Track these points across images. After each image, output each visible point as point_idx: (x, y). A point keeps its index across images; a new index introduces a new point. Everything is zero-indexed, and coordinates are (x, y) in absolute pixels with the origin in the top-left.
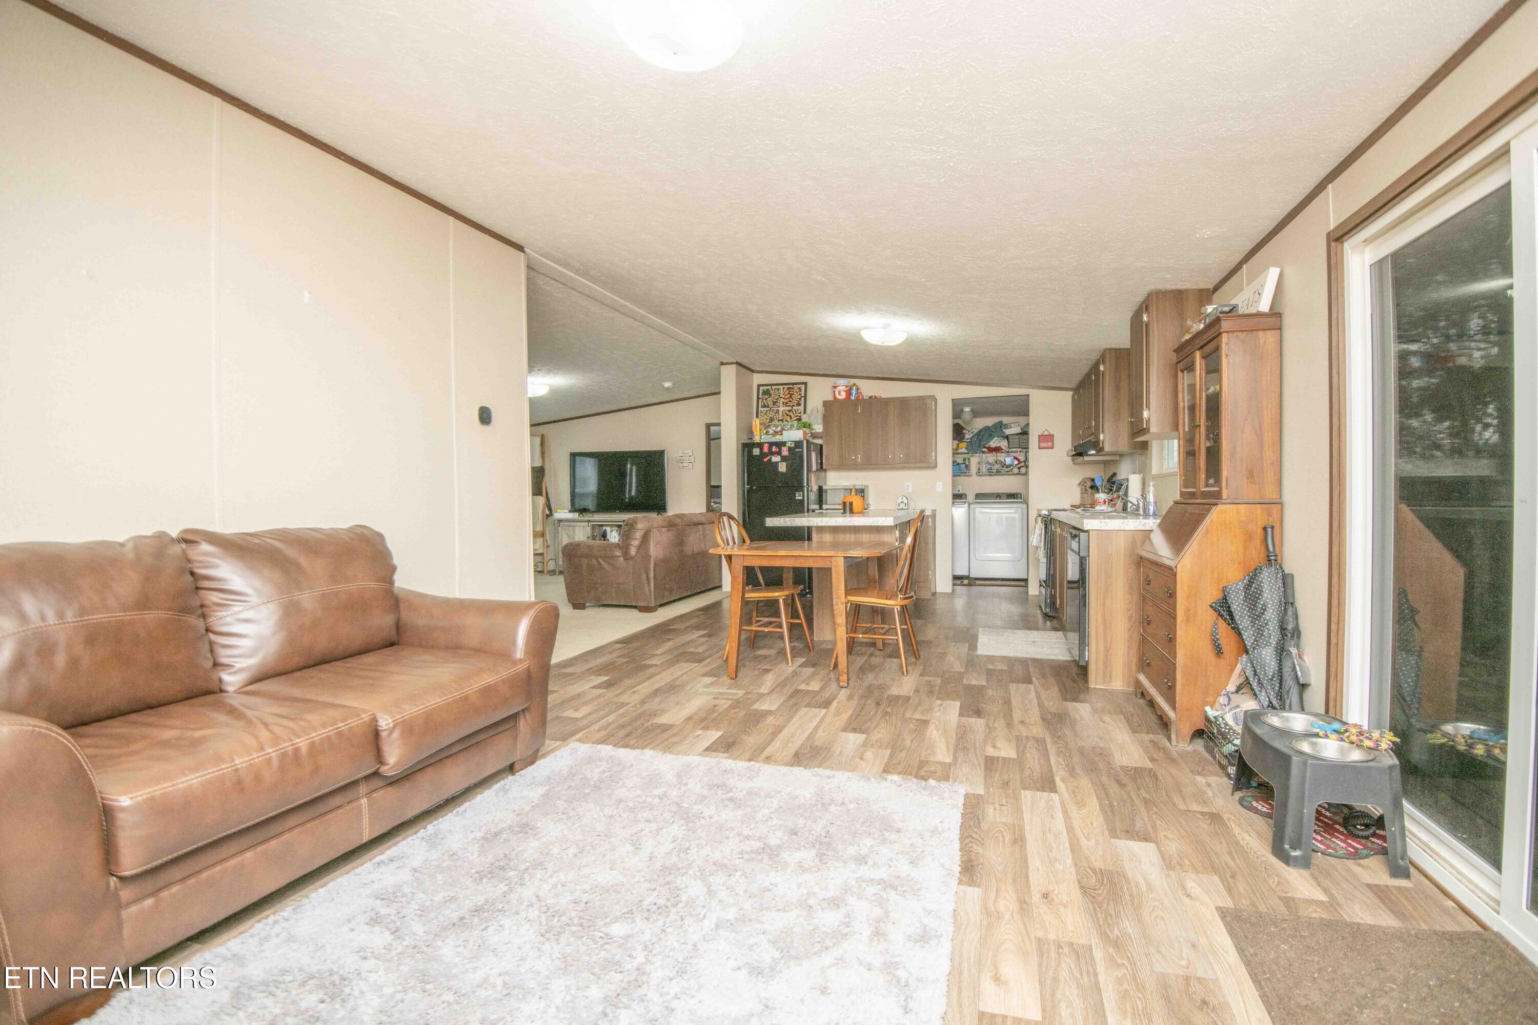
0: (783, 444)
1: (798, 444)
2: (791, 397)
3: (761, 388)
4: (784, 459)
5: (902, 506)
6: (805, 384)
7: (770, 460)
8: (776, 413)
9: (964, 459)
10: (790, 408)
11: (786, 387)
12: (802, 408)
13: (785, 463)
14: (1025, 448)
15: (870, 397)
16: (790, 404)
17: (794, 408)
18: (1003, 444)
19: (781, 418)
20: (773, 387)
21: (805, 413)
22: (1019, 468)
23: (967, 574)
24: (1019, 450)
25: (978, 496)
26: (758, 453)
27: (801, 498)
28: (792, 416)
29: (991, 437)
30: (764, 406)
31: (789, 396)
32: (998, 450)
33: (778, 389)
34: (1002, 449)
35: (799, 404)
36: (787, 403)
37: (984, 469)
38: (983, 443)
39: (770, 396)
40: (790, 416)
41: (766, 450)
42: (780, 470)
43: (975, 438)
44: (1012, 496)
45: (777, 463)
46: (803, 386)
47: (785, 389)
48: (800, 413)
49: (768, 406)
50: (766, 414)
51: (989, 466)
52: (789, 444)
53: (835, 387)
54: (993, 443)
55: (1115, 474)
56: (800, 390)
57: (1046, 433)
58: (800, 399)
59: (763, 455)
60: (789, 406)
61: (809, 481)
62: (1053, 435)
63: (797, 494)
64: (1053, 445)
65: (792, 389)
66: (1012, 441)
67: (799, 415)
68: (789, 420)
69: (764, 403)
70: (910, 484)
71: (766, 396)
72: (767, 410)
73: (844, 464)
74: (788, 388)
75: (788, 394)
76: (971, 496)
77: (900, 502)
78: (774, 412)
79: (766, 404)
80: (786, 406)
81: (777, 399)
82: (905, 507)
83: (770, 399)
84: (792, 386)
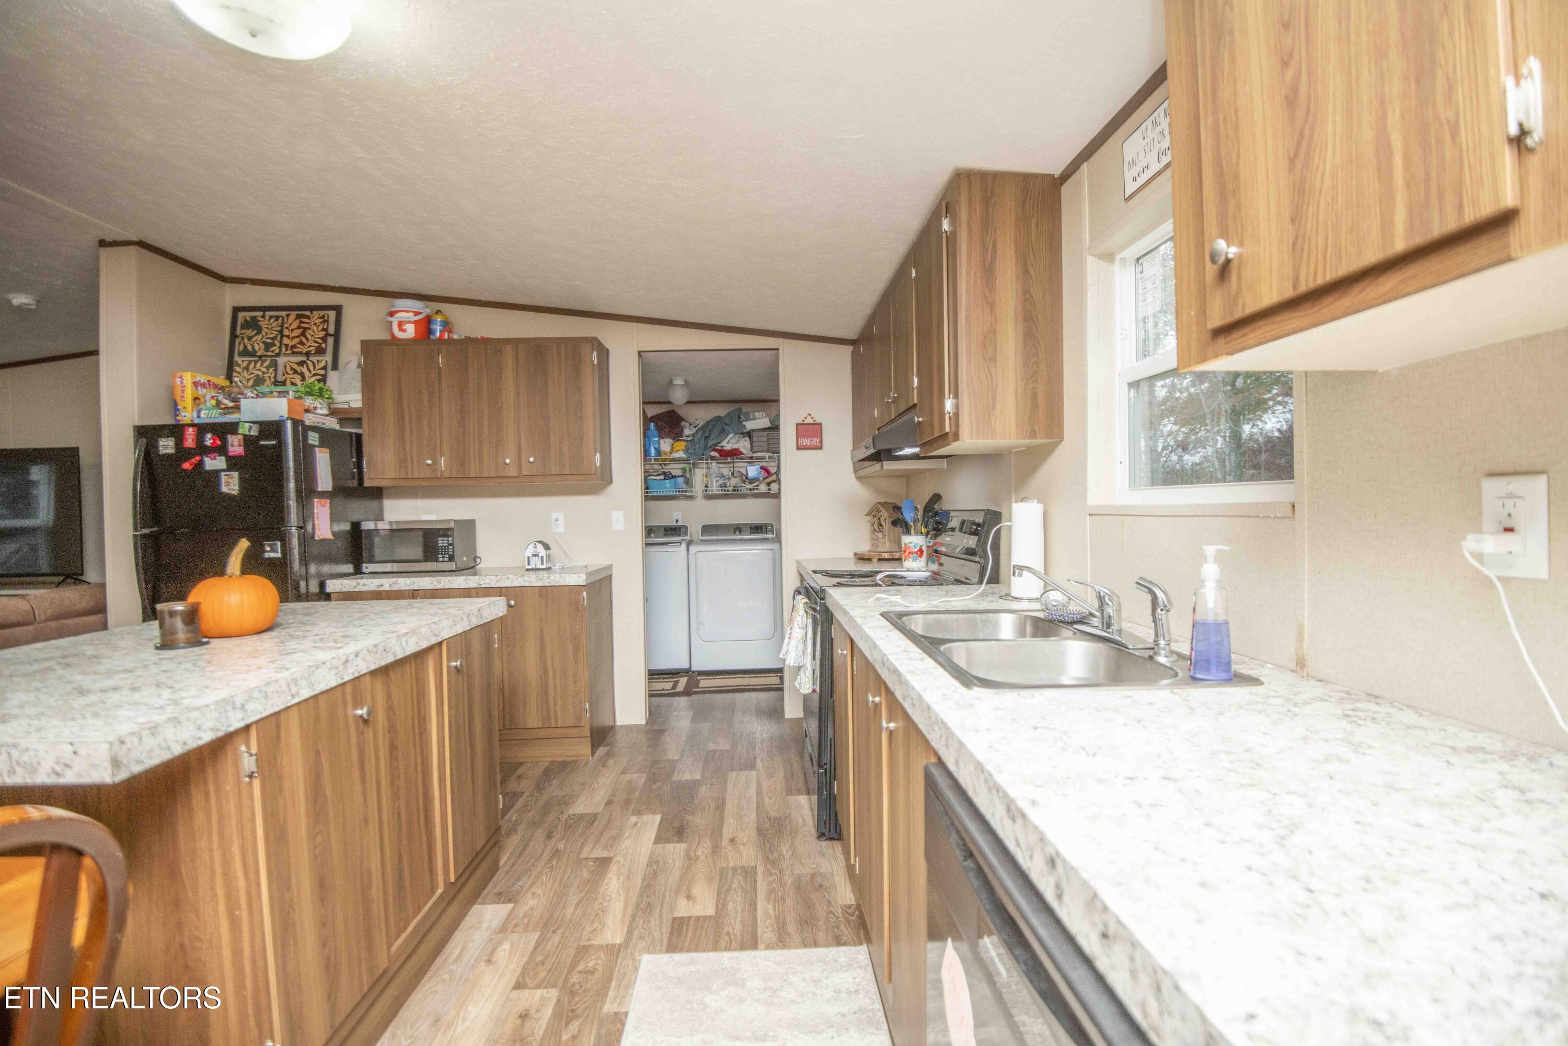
0: (232, 428)
1: (272, 429)
2: (303, 334)
3: (241, 315)
4: (234, 463)
5: (536, 563)
6: (338, 309)
7: (200, 464)
8: (270, 368)
9: (684, 470)
10: (304, 358)
11: (293, 314)
12: (328, 358)
13: (236, 474)
14: (774, 449)
16: (300, 348)
17: (311, 358)
18: (744, 445)
19: (280, 378)
20: (268, 314)
21: (335, 367)
22: (769, 484)
23: (686, 665)
24: (767, 455)
25: (708, 529)
26: (171, 451)
27: (279, 555)
28: (307, 373)
29: (723, 433)
30: (243, 352)
31: (299, 331)
32: (735, 453)
33: (277, 318)
34: (742, 453)
35: (320, 351)
36: (294, 347)
37: (715, 489)
38: (711, 442)
39: (259, 330)
40: (302, 375)
41: (190, 441)
42: (224, 489)
43: (699, 435)
44: (758, 528)
45: (216, 473)
46: (332, 314)
47: (292, 318)
48: (325, 368)
49: (253, 354)
50: (247, 368)
51: (722, 481)
52: (244, 429)
53: (392, 314)
54: (729, 443)
55: (937, 498)
56: (326, 322)
57: (809, 420)
58: (324, 339)
59: (183, 453)
60: (301, 353)
61: (306, 516)
62: (821, 424)
63: (269, 545)
64: (821, 442)
65: (308, 317)
66: (754, 439)
67: (323, 372)
68: (299, 382)
69: (245, 347)
70: (561, 516)
71: (250, 332)
72: (250, 362)
73: (410, 477)
74: (298, 316)
75: (299, 327)
76: (695, 529)
77: (531, 556)
78: (266, 364)
79: (250, 348)
80: (293, 353)
81: (273, 339)
82: (542, 564)
83: (259, 337)
84: (308, 313)
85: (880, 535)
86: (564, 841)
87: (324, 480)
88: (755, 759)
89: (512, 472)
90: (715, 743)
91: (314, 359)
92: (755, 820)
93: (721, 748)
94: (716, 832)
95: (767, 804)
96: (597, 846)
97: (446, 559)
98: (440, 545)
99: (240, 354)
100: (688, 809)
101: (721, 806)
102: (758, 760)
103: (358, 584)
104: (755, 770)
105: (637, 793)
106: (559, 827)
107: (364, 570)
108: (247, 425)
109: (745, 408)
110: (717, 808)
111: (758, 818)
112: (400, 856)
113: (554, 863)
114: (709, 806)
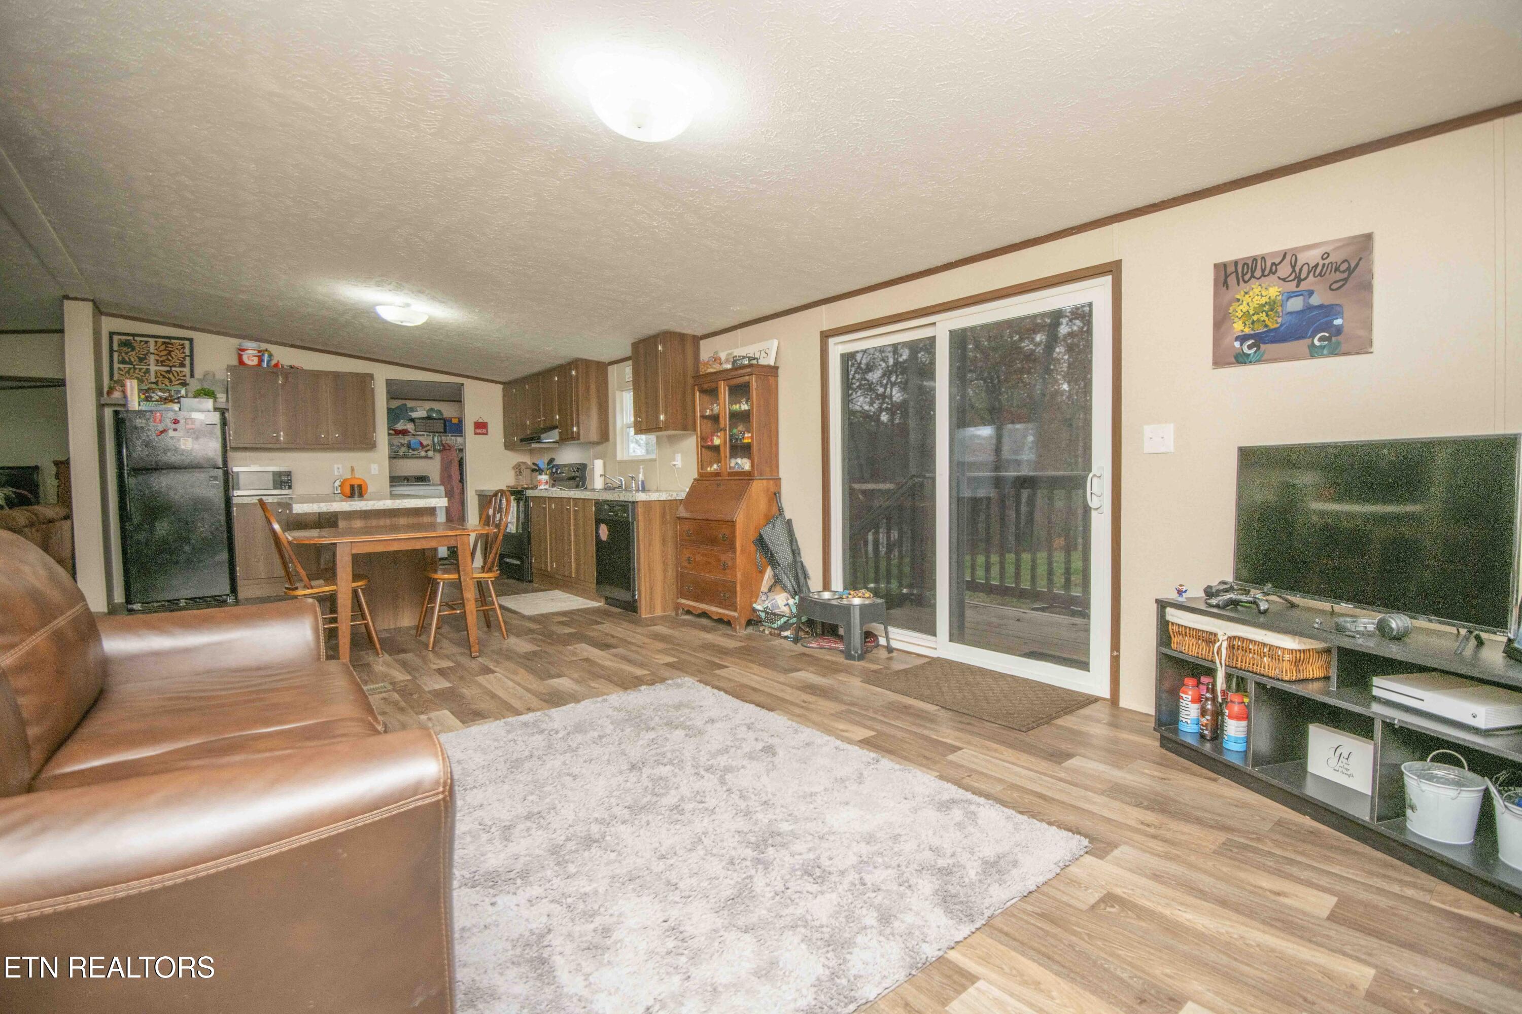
2: (168, 354)
3: (116, 338)
6: (191, 340)
8: (145, 373)
10: (168, 369)
11: (158, 340)
12: (187, 370)
13: (190, 439)
15: (291, 367)
16: (167, 363)
17: (175, 369)
19: (154, 380)
20: (139, 339)
21: (192, 376)
28: (173, 378)
29: (398, 419)
30: (123, 362)
31: (165, 352)
32: (404, 432)
33: (146, 342)
34: (409, 432)
35: (182, 365)
36: (162, 362)
39: (133, 349)
42: (183, 447)
44: (420, 478)
45: (177, 438)
46: (187, 343)
47: (157, 343)
48: (186, 376)
49: (130, 363)
50: (127, 372)
51: (395, 449)
53: (240, 350)
54: (400, 425)
55: (552, 460)
56: (184, 348)
57: (480, 421)
58: (184, 358)
60: (168, 366)
62: (487, 423)
64: (487, 432)
65: (170, 344)
67: (185, 378)
68: (168, 383)
69: (123, 358)
70: (340, 466)
71: (124, 349)
72: (129, 368)
74: (163, 343)
75: (165, 350)
78: (142, 371)
79: (126, 359)
80: (162, 365)
81: (145, 355)
83: (134, 353)
84: (170, 341)
91: (178, 369)
99: (119, 363)
109: (410, 404)
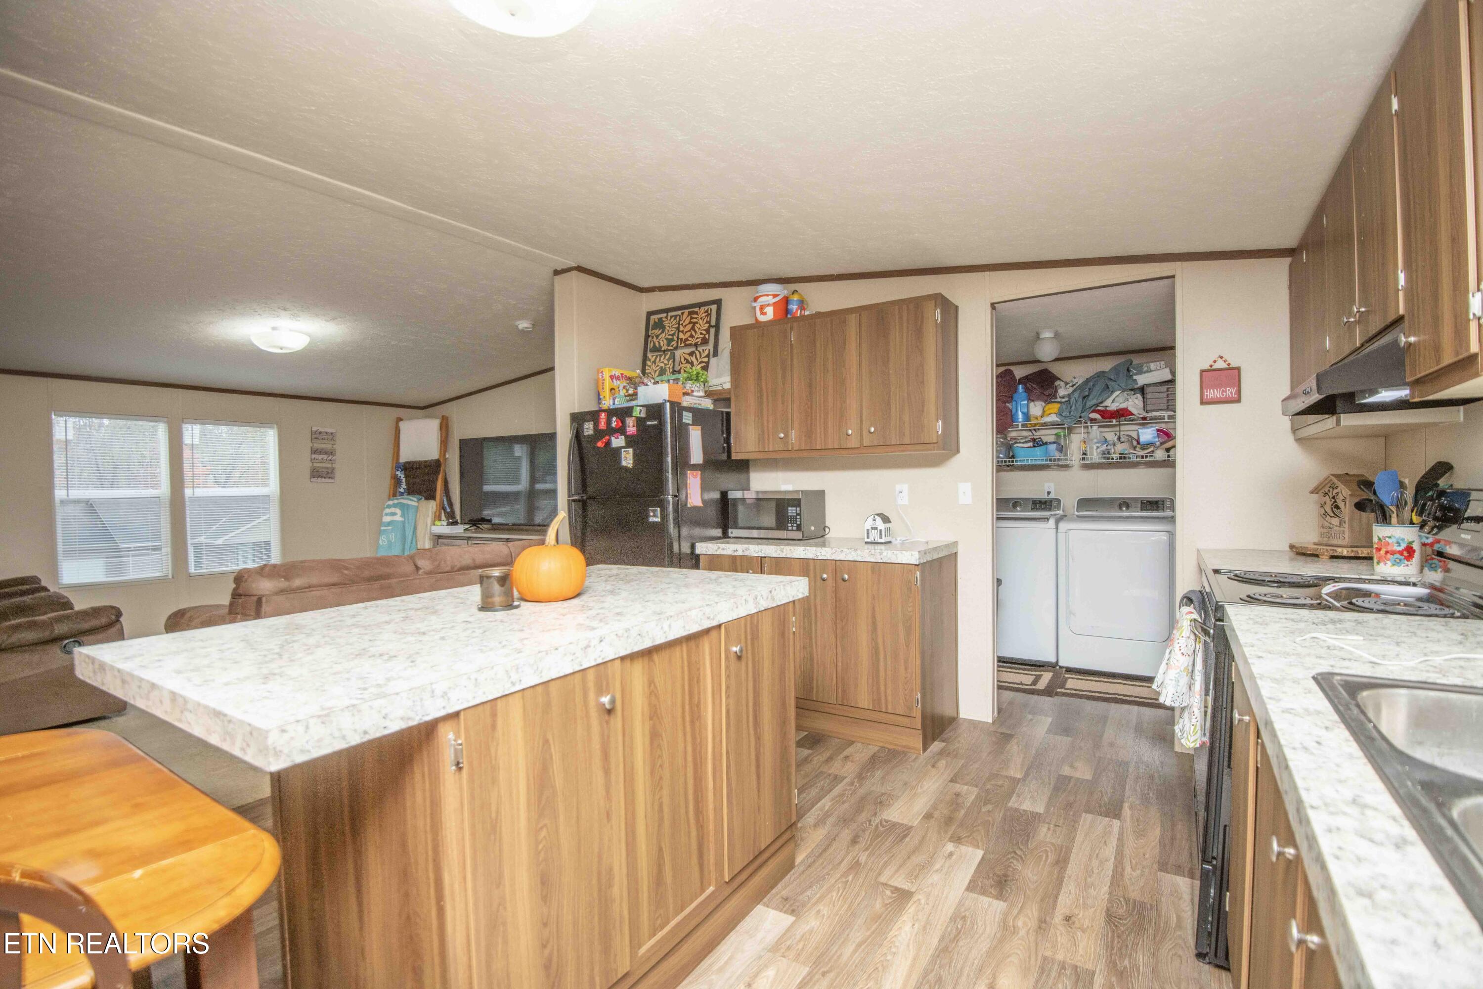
0: (630, 412)
1: (655, 411)
2: (693, 328)
3: (652, 318)
4: (631, 442)
5: (874, 536)
6: (718, 302)
7: (608, 443)
8: (671, 360)
9: (1058, 436)
10: (693, 349)
11: (686, 311)
12: (711, 346)
13: (631, 450)
14: (1169, 407)
16: (691, 341)
17: (699, 348)
18: (1134, 404)
19: (677, 368)
20: (670, 314)
21: (716, 355)
22: (1168, 450)
23: (1052, 659)
24: (1166, 414)
25: (1085, 503)
26: (591, 432)
27: (658, 519)
28: (695, 362)
29: (1107, 390)
30: (652, 349)
31: (689, 327)
32: (1122, 414)
33: (676, 316)
34: (1132, 414)
35: (705, 341)
36: (687, 340)
37: (1095, 456)
38: (1091, 402)
39: (664, 329)
40: (692, 364)
41: (603, 424)
42: (624, 463)
43: (1076, 395)
44: (1152, 504)
45: (619, 450)
46: (714, 308)
47: (686, 315)
48: (708, 356)
49: (659, 349)
50: (654, 362)
51: (1104, 448)
52: (637, 412)
53: (756, 299)
54: (1115, 402)
55: (1443, 468)
56: (709, 315)
57: (1220, 364)
58: (708, 331)
59: (599, 434)
60: (690, 345)
61: (680, 484)
62: (1238, 369)
63: (652, 511)
64: (1239, 392)
65: (696, 313)
66: (1149, 396)
67: (706, 360)
68: (689, 370)
69: (654, 344)
70: (905, 487)
71: (657, 332)
72: (657, 356)
73: (766, 450)
74: (690, 313)
75: (690, 323)
76: (1069, 502)
77: (870, 528)
78: (667, 357)
79: (657, 345)
80: (686, 345)
81: (672, 335)
82: (881, 538)
83: (663, 335)
84: (696, 309)
85: (1335, 521)
86: (867, 853)
87: (696, 456)
88: (1122, 802)
89: (854, 443)
90: (1072, 766)
91: (701, 349)
92: (1107, 896)
93: (1078, 775)
94: (1050, 899)
95: (1127, 876)
96: (901, 871)
97: (795, 528)
98: (790, 514)
99: (651, 351)
100: (1019, 852)
101: (1062, 861)
102: (1126, 805)
103: (719, 548)
104: (1119, 818)
105: (963, 812)
106: (867, 833)
107: (730, 535)
108: (638, 408)
109: (1136, 360)
110: (1057, 862)
111: (1110, 894)
112: (660, 850)
113: (850, 878)
114: (1047, 856)
